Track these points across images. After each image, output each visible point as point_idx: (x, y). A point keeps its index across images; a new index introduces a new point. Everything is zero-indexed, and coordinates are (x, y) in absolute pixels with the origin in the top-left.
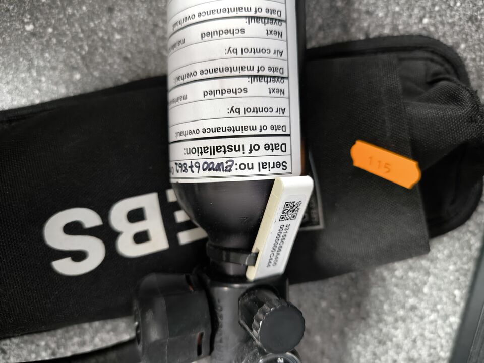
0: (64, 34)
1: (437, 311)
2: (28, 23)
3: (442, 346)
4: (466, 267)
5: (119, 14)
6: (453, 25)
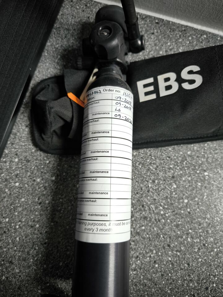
0: (193, 169)
1: (55, 48)
2: (207, 175)
3: (54, 34)
4: (41, 64)
5: (170, 175)
6: (36, 159)
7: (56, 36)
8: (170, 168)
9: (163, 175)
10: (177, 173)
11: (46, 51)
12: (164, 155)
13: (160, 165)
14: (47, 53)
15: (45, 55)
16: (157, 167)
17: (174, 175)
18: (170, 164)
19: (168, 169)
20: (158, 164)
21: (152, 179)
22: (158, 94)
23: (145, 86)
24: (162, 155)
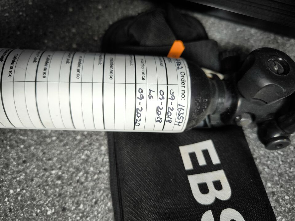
5: (67, 204)
7: (264, 39)
8: (78, 204)
9: (68, 193)
10: (70, 216)
11: (242, 30)
12: (100, 194)
13: (84, 187)
14: (240, 31)
15: (236, 29)
16: (82, 183)
17: (68, 211)
18: (84, 204)
19: (78, 201)
20: (85, 184)
21: (64, 175)
22: (191, 172)
23: (206, 153)
24: (100, 190)
